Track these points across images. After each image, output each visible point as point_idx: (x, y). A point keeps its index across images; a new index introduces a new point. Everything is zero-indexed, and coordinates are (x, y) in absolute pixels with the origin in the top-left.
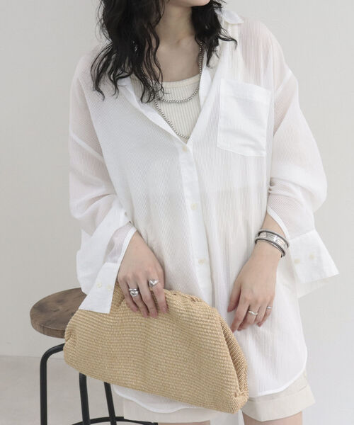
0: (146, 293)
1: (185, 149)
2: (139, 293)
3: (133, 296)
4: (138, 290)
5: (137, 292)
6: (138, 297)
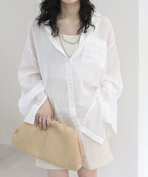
0: (44, 122)
1: (69, 61)
2: (42, 121)
3: (39, 121)
4: (42, 120)
5: (41, 120)
6: (41, 122)
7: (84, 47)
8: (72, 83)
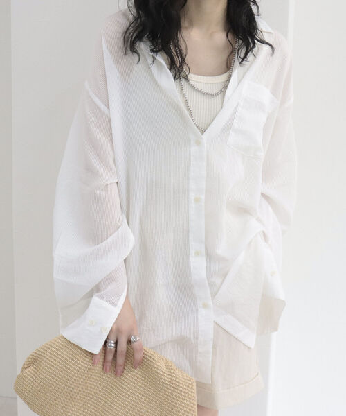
7: (236, 108)
8: (203, 197)
